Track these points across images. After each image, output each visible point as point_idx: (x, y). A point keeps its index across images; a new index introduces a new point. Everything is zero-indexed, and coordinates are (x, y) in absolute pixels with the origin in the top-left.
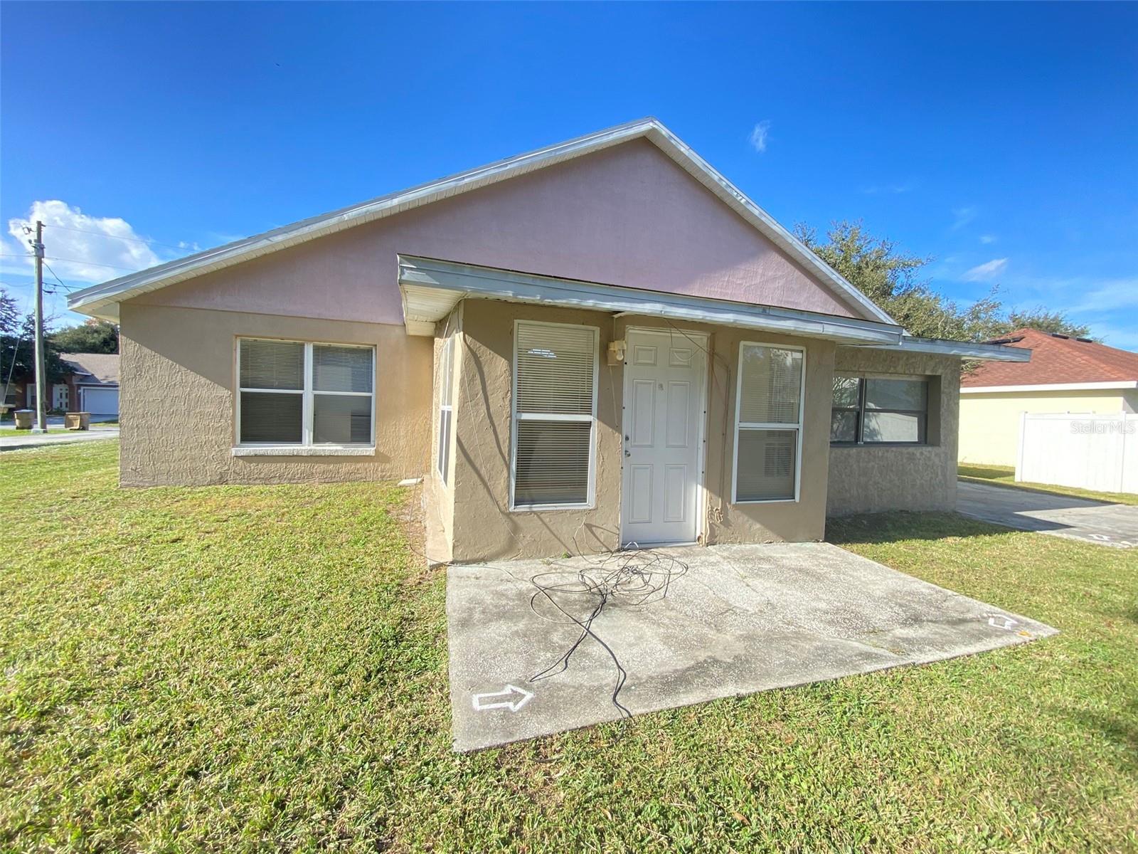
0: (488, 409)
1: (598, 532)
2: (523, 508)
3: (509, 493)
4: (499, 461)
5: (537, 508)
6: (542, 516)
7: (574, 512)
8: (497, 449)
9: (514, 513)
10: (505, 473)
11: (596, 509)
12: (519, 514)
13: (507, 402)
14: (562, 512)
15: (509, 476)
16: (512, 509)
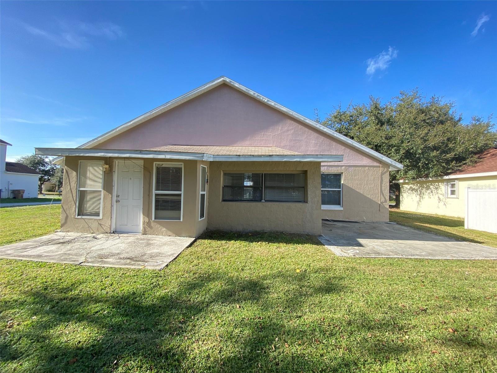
0: (70, 187)
1: (103, 226)
2: (79, 217)
3: (76, 212)
4: (73, 203)
5: (84, 217)
6: (85, 220)
7: (95, 220)
8: (72, 199)
9: (77, 218)
10: (75, 206)
11: (102, 219)
12: (78, 219)
13: (76, 185)
14: (92, 219)
15: (76, 207)
16: (76, 217)
